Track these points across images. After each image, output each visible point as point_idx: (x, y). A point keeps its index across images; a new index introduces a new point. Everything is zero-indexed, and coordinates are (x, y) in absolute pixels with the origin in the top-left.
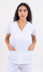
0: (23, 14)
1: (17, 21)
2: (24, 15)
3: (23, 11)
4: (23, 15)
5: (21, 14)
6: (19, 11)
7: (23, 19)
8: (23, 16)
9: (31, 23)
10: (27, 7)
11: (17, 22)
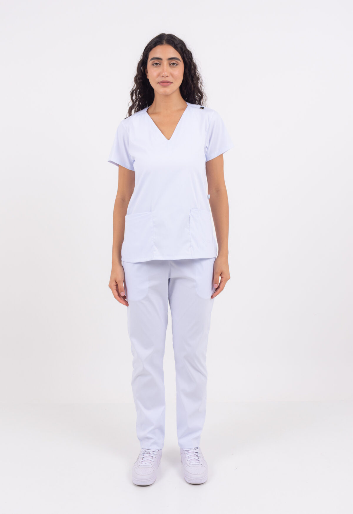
0: (166, 74)
1: (146, 109)
2: (170, 79)
3: (165, 63)
4: (167, 79)
5: (159, 75)
6: (149, 63)
7: (167, 96)
8: (168, 82)
9: (202, 108)
10: (181, 48)
11: (147, 111)
